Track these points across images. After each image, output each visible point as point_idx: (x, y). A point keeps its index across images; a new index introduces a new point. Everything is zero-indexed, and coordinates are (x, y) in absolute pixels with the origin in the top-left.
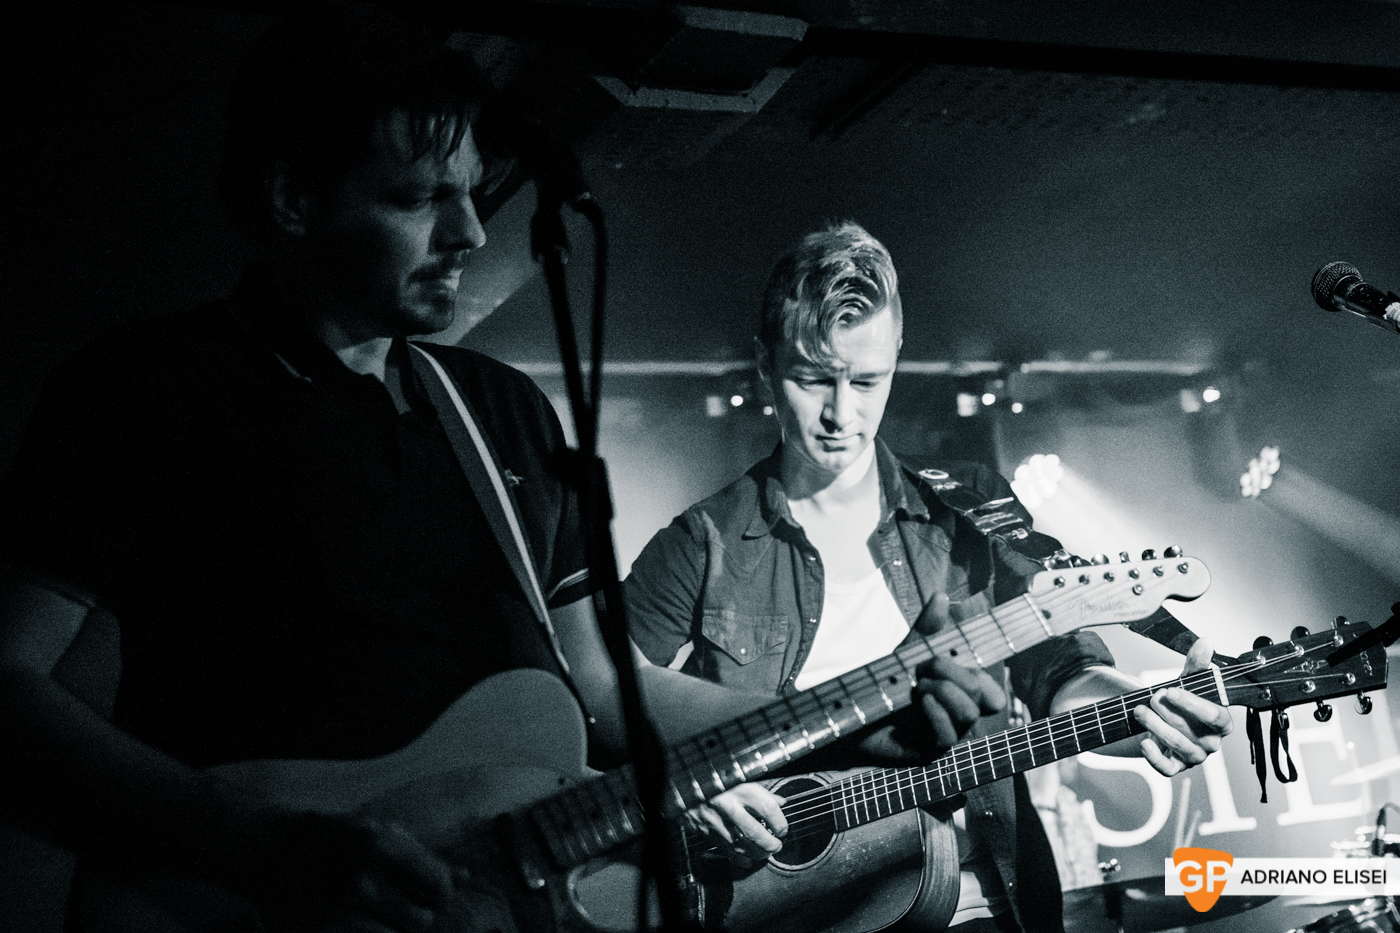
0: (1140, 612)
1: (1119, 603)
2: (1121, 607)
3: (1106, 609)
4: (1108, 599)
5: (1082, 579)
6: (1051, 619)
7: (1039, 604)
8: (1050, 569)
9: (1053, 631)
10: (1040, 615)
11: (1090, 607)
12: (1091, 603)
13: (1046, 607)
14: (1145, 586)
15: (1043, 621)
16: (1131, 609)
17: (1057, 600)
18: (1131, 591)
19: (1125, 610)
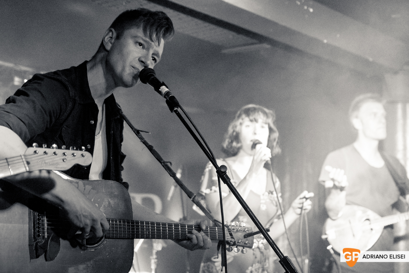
0: (64, 168)
1: (57, 163)
2: (57, 165)
3: (51, 165)
4: (53, 161)
5: (45, 153)
6: (30, 165)
7: (26, 159)
8: (35, 147)
9: (29, 169)
10: (25, 163)
11: (45, 163)
12: (47, 161)
13: (29, 160)
14: (68, 159)
15: (26, 165)
16: (61, 166)
17: (34, 158)
18: (62, 160)
19: (59, 166)
